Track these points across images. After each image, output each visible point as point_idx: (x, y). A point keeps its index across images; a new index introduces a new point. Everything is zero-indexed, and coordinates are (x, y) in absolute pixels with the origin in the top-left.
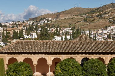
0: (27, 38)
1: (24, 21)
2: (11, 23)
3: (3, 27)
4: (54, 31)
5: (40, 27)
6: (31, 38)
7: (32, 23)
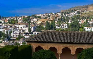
0: (59, 28)
1: (56, 13)
2: (44, 14)
3: (37, 18)
4: (84, 22)
5: (71, 18)
6: (62, 28)
7: (64, 15)
